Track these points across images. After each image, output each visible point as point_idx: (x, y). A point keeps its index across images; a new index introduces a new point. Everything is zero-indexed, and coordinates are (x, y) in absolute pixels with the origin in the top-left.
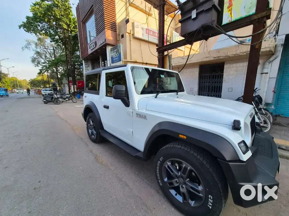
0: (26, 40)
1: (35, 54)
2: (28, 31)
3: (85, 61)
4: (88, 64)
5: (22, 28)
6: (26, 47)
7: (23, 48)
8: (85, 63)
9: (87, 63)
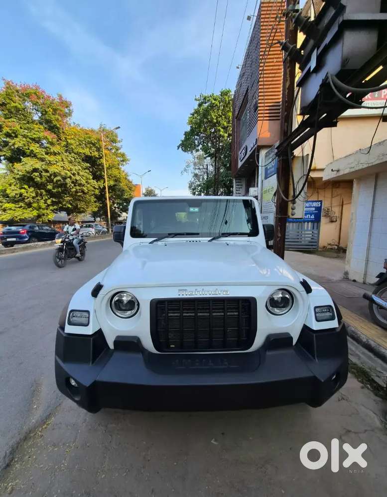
0: (186, 161)
1: (193, 177)
2: (185, 151)
3: (236, 180)
4: (240, 184)
5: (180, 148)
6: (185, 170)
7: (182, 172)
8: (236, 182)
9: (239, 182)
